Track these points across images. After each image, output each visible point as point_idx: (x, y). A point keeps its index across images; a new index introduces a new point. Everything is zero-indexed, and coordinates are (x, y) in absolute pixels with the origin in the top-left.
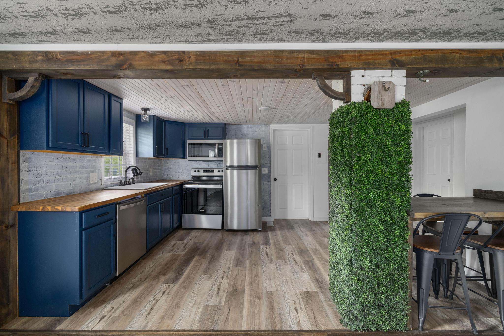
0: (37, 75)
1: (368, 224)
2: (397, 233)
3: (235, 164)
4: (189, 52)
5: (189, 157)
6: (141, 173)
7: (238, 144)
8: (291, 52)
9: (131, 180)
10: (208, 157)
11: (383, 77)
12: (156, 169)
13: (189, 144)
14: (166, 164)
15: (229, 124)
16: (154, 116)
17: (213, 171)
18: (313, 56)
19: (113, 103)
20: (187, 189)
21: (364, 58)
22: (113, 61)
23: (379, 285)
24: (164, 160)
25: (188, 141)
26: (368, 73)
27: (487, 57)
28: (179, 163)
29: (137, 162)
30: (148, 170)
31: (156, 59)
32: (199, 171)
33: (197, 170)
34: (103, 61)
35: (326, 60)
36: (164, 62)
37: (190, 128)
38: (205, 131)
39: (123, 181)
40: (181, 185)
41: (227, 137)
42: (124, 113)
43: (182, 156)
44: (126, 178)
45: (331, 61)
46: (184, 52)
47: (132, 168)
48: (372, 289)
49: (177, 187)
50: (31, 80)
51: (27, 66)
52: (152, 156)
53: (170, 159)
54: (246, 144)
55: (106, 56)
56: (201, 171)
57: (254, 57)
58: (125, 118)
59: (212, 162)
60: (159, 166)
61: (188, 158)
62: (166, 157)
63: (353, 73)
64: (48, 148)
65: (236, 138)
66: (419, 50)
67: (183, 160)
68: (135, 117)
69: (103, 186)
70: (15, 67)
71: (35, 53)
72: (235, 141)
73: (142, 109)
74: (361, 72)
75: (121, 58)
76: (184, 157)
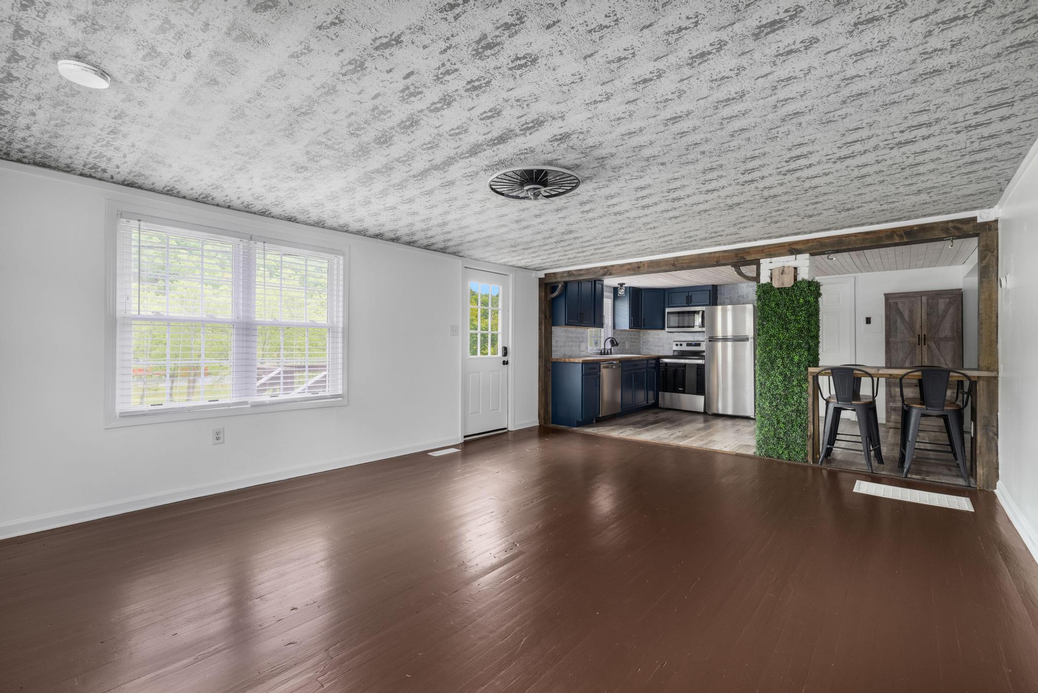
0: (563, 283)
1: (769, 376)
2: (795, 383)
3: (730, 333)
4: (643, 262)
5: (668, 327)
6: (617, 344)
7: (734, 312)
8: (711, 253)
9: (609, 351)
10: (693, 327)
11: (787, 262)
12: (633, 342)
13: (669, 313)
14: (645, 337)
15: (721, 285)
16: (630, 287)
17: (699, 345)
18: (727, 254)
19: (597, 285)
20: (666, 364)
21: (766, 250)
22: (602, 272)
23: (778, 423)
24: (642, 332)
25: (667, 310)
26: (774, 259)
27: (886, 235)
28: (659, 335)
29: (614, 334)
30: (624, 343)
31: (625, 268)
32: (681, 345)
33: (679, 343)
34: (596, 273)
35: (736, 255)
36: (629, 269)
37: (670, 295)
38: (687, 297)
39: (603, 351)
40: (658, 359)
41: (719, 301)
42: (605, 288)
43: (661, 327)
44: (605, 349)
45: (740, 256)
46: (641, 262)
47: (609, 340)
48: (772, 425)
49: (654, 361)
50: (560, 286)
51: (559, 279)
52: (627, 328)
53: (649, 331)
54: (744, 310)
55: (598, 269)
56: (684, 344)
57: (685, 260)
58: (605, 294)
59: (699, 334)
60: (636, 339)
61: (667, 329)
62: (643, 329)
63: (762, 261)
64: (566, 325)
65: (731, 303)
66: (816, 239)
67: (663, 331)
68: (612, 290)
69: (588, 354)
70: (554, 281)
71: (564, 272)
72: (730, 307)
73: (619, 284)
74: (769, 260)
75: (606, 270)
76: (663, 328)
